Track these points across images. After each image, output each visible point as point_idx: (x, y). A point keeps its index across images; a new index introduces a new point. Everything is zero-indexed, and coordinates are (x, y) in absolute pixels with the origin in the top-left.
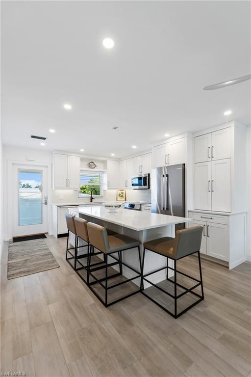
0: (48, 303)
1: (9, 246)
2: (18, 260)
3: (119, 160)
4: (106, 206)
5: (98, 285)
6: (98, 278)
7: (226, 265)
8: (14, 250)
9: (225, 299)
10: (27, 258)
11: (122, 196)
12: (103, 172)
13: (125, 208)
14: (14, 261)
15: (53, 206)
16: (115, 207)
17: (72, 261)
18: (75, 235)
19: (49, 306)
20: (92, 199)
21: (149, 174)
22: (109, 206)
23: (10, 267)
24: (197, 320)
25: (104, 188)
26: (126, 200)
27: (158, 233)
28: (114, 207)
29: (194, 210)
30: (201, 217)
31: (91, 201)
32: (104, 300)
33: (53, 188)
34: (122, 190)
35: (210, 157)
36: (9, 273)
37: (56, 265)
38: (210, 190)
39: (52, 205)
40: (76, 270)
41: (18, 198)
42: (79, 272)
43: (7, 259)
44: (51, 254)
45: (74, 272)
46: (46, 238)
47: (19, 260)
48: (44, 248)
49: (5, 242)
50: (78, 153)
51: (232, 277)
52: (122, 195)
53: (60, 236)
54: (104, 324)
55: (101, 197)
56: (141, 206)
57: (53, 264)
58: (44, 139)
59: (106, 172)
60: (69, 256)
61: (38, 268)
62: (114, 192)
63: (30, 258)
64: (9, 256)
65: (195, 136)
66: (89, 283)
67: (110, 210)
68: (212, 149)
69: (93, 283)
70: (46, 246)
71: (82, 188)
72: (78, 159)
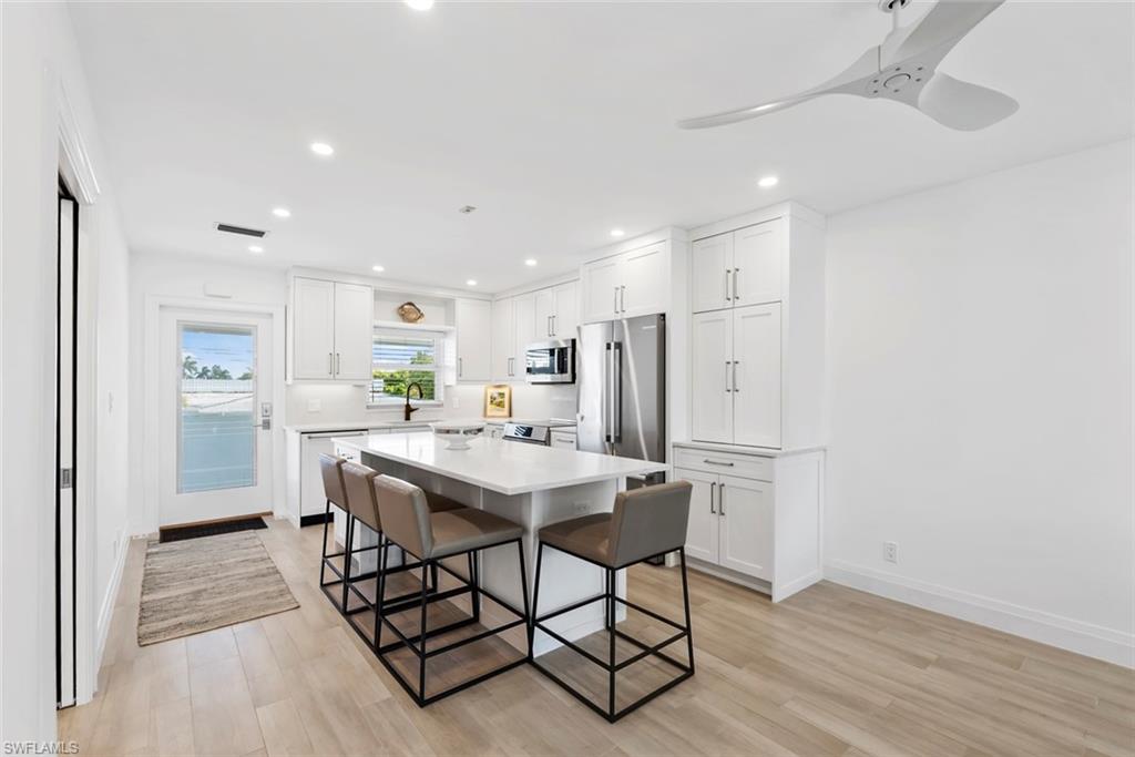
0: (257, 703)
1: (148, 555)
2: (173, 593)
3: (490, 299)
4: (439, 431)
5: (408, 653)
6: (409, 633)
7: (764, 590)
8: (161, 563)
9: (745, 677)
10: (203, 587)
11: (500, 404)
12: (444, 333)
13: (506, 437)
14: (160, 595)
15: (288, 432)
16: (465, 433)
17: (338, 591)
18: (345, 514)
19: (258, 710)
20: (409, 410)
21: (574, 341)
22: (448, 432)
23: (145, 613)
24: (662, 728)
25: (446, 379)
26: (510, 416)
27: (577, 503)
28: (461, 435)
29: (690, 443)
30: (706, 461)
31: (408, 418)
32: (416, 688)
33: (290, 381)
34: (499, 386)
35: (731, 296)
36: (144, 629)
37: (289, 602)
38: (730, 388)
39: (284, 431)
40: (347, 614)
41: (179, 412)
42: (357, 619)
43: (140, 589)
44: (277, 572)
45: (342, 619)
46: (265, 526)
47: (178, 591)
48: (259, 556)
49: (133, 542)
50: (365, 276)
51: (779, 622)
52: (499, 400)
53: (307, 522)
54: (410, 748)
55: (438, 406)
56: (549, 431)
57: (281, 600)
58: (260, 234)
59: (450, 331)
60: (330, 576)
61: (233, 612)
62: (478, 392)
63: (210, 585)
64: (144, 581)
65: (693, 239)
66: (381, 646)
67: (451, 440)
68: (734, 276)
69: (392, 648)
70: (265, 551)
71: (391, 381)
72: (368, 294)
